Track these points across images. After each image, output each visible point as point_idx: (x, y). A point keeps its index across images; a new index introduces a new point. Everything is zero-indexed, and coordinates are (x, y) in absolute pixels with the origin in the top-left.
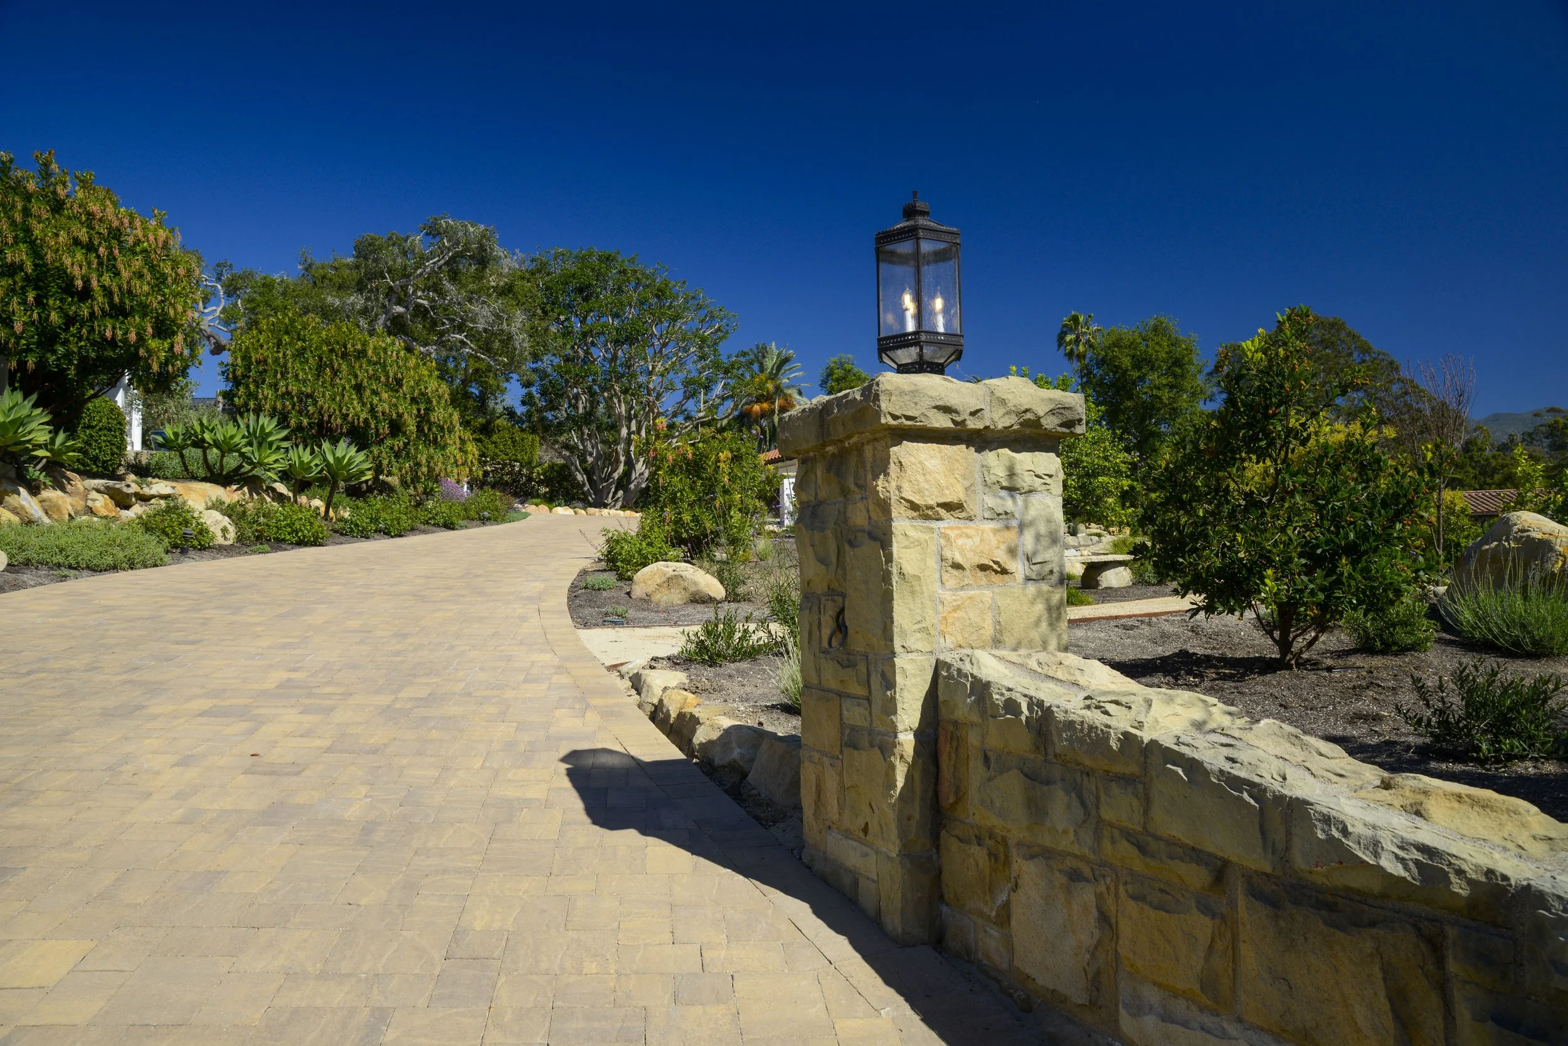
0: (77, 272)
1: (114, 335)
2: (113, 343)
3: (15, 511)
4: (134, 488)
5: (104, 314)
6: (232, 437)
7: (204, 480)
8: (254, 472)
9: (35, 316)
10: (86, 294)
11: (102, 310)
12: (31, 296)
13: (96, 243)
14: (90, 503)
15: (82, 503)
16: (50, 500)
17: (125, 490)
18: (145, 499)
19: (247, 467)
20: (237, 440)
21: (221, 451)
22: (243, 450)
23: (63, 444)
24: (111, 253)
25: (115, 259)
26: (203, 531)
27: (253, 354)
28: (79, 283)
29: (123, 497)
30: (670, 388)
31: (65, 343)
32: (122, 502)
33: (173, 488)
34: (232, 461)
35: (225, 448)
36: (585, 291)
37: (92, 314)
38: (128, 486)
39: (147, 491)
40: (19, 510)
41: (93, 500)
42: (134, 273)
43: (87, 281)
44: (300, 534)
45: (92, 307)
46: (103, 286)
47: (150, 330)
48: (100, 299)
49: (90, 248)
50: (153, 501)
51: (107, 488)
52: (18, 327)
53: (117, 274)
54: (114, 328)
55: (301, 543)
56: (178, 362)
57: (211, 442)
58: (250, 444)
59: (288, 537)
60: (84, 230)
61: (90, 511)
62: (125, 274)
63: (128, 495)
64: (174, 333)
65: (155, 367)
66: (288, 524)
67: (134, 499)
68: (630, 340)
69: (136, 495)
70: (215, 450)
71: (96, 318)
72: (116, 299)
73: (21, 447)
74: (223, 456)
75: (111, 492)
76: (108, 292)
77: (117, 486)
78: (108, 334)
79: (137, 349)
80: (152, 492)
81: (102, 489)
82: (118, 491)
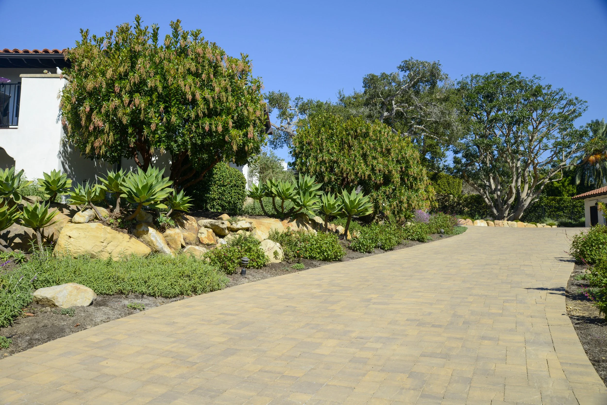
0: (187, 90)
1: (210, 128)
2: (210, 133)
3: (149, 244)
4: (227, 224)
5: (205, 115)
6: (288, 190)
7: (272, 216)
8: (301, 211)
9: (164, 119)
10: (194, 103)
11: (204, 113)
12: (162, 106)
13: (200, 72)
14: (199, 236)
15: (195, 235)
16: (171, 236)
17: (221, 226)
18: (233, 231)
19: (297, 208)
20: (291, 191)
21: (282, 199)
22: (295, 197)
23: (182, 199)
24: (209, 77)
25: (212, 81)
26: (260, 255)
27: (304, 140)
28: (189, 97)
29: (220, 230)
30: (546, 148)
31: (182, 135)
32: (220, 233)
33: (251, 223)
34: (289, 204)
35: (284, 196)
36: (490, 97)
37: (197, 116)
38: (223, 223)
39: (235, 226)
40: (150, 243)
41: (202, 233)
42: (222, 88)
43: (194, 95)
44: (325, 254)
45: (197, 112)
46: (204, 98)
47: (231, 124)
48: (202, 106)
49: (197, 75)
50: (240, 232)
51: (211, 225)
52: (154, 127)
53: (213, 90)
54: (211, 124)
55: (326, 260)
56: (252, 144)
57: (276, 193)
58: (298, 193)
59: (318, 256)
60: (194, 64)
61: (200, 240)
62: (217, 89)
63: (223, 229)
64: (248, 126)
65: (236, 148)
66: (318, 247)
67: (227, 231)
68: (518, 122)
69: (228, 228)
70: (279, 198)
71: (200, 118)
72: (211, 106)
74: (283, 202)
75: (213, 227)
76: (206, 101)
77: (217, 224)
78: (207, 128)
79: (224, 136)
80: (239, 226)
81: (209, 225)
82: (217, 226)
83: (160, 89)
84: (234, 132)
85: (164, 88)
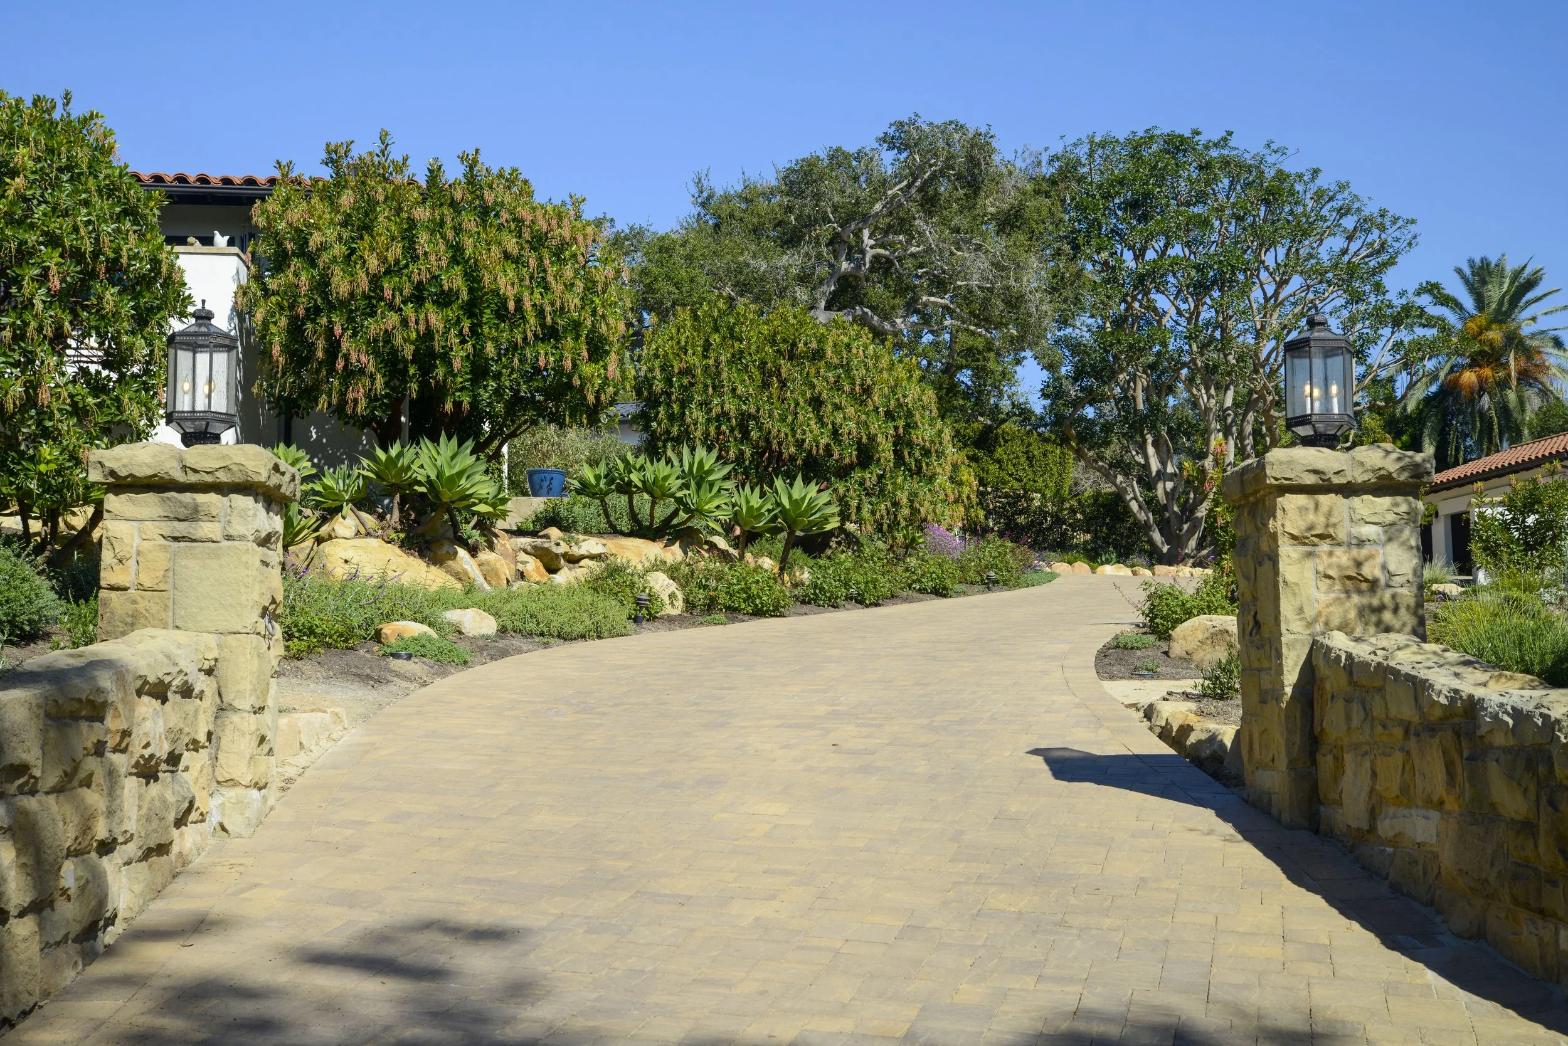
0: (511, 293)
1: (547, 363)
3: (458, 576)
4: (563, 548)
5: (537, 338)
6: (666, 478)
8: (690, 523)
9: (470, 348)
10: (518, 316)
11: (534, 334)
12: (466, 324)
13: (528, 254)
14: (520, 567)
15: (512, 567)
16: (488, 563)
17: (555, 550)
18: (573, 560)
19: (683, 516)
20: (671, 480)
21: (653, 496)
22: (679, 494)
24: (543, 264)
25: (547, 271)
28: (512, 305)
29: (552, 558)
31: (497, 376)
33: (605, 546)
34: (663, 510)
37: (525, 341)
38: (558, 545)
39: (576, 551)
40: (462, 575)
41: (522, 563)
42: (565, 286)
43: (519, 301)
45: (524, 332)
46: (534, 306)
47: (585, 354)
48: (532, 321)
49: (522, 261)
50: (584, 562)
51: (535, 548)
52: (457, 365)
53: (549, 288)
54: (546, 355)
57: (640, 485)
60: (514, 240)
61: (522, 576)
62: (557, 287)
63: (557, 555)
64: (607, 354)
65: (591, 398)
67: (562, 561)
69: (566, 555)
70: (646, 496)
71: (528, 345)
72: (549, 319)
73: (465, 503)
74: (654, 503)
75: (538, 552)
76: (540, 313)
77: (546, 545)
79: (570, 377)
80: (583, 551)
81: (529, 549)
82: (548, 550)
83: (465, 296)
84: (587, 369)
85: (471, 290)
